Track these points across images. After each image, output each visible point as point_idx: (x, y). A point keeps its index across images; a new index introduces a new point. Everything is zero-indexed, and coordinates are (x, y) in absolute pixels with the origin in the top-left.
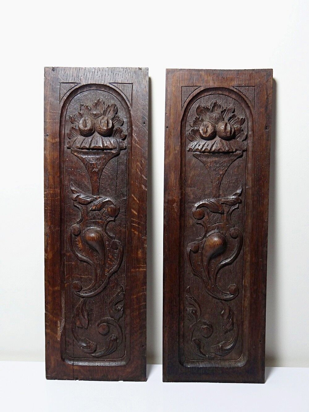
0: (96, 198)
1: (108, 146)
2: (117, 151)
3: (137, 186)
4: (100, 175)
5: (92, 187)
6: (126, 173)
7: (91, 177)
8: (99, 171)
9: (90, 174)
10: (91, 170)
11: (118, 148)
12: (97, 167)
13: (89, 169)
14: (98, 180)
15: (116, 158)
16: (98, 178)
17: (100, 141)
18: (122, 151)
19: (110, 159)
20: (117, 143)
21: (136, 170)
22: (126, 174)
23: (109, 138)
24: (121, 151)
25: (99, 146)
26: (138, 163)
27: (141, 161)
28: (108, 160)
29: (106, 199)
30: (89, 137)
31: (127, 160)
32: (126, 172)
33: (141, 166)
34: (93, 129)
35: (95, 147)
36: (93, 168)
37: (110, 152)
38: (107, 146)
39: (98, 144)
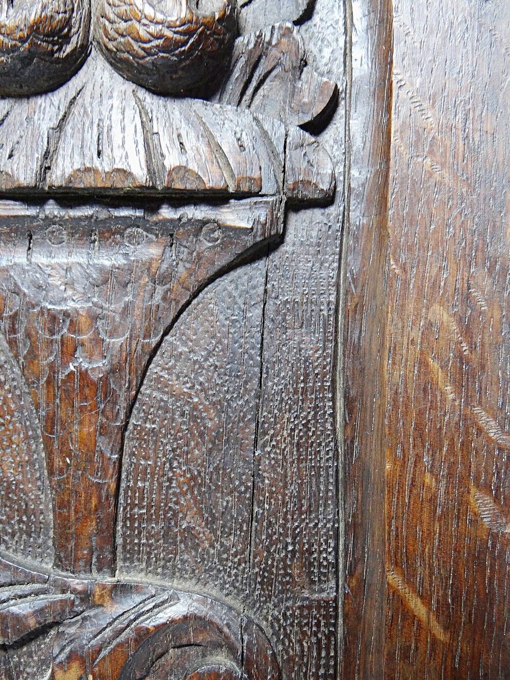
0: (86, 597)
1: (193, 166)
2: (262, 214)
3: (433, 500)
4: (122, 404)
5: (61, 505)
6: (333, 389)
7: (50, 423)
8: (114, 370)
9: (42, 393)
10: (51, 366)
11: (268, 187)
12: (98, 341)
13: (32, 355)
14: (103, 444)
15: (256, 271)
16: (103, 430)
17: (130, 130)
18: (306, 215)
19: (203, 274)
20: (262, 150)
21: (423, 364)
22: (333, 399)
23: (197, 104)
24: (293, 218)
25: (119, 165)
26: (441, 314)
27: (467, 298)
28: (193, 284)
29: (173, 599)
30: (40, 100)
31: (338, 285)
32: (333, 381)
33: (467, 331)
34: (68, 23)
35: (88, 181)
36: (69, 350)
37: (204, 222)
38: (182, 170)
39: (106, 151)
